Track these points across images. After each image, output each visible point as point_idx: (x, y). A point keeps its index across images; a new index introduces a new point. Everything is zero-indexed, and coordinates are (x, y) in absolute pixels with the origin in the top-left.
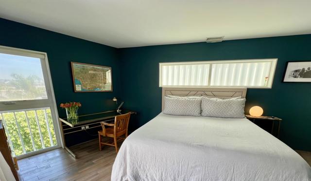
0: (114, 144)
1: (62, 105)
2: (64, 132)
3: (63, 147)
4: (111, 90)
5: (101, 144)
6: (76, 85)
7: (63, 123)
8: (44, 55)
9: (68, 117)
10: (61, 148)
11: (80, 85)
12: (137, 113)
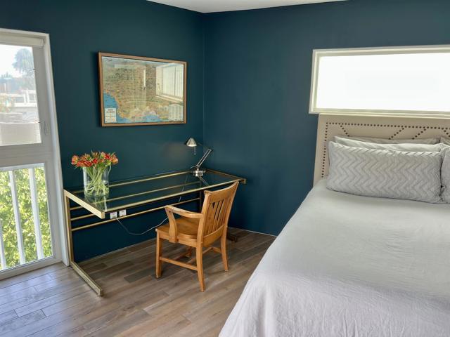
0: (194, 264)
1: (75, 159)
2: (73, 225)
3: (66, 263)
4: (182, 119)
5: (160, 261)
6: (106, 110)
7: (72, 204)
8: (43, 38)
9: (86, 190)
10: (61, 263)
11: (114, 110)
12: (248, 181)
